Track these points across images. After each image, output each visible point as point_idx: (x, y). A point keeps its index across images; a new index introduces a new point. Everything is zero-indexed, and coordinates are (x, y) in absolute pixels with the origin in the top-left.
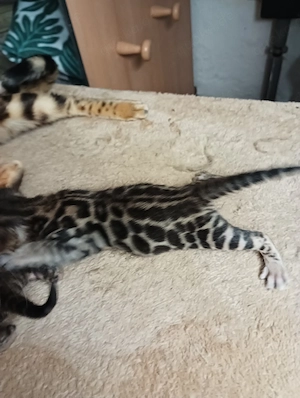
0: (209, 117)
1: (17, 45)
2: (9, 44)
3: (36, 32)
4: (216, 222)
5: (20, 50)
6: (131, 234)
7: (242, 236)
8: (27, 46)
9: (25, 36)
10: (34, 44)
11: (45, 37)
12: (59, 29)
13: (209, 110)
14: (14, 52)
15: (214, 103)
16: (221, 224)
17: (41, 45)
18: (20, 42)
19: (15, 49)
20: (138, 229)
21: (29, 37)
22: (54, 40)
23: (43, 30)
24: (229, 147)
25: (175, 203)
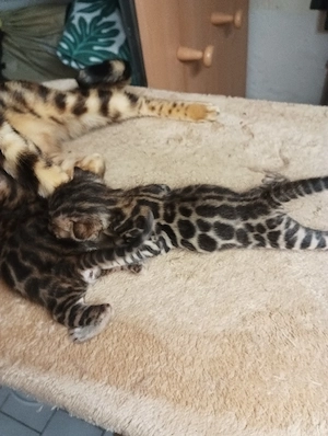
0: (282, 121)
1: (72, 47)
2: (64, 46)
3: (92, 34)
4: (288, 224)
5: (75, 52)
6: (198, 232)
7: (314, 236)
8: (82, 49)
9: (81, 38)
10: (90, 47)
11: (101, 40)
12: (116, 33)
13: (282, 115)
14: (69, 54)
15: (288, 108)
16: (292, 226)
17: (96, 48)
18: (75, 44)
19: (70, 51)
20: (206, 227)
21: (85, 39)
22: (111, 43)
23: (99, 33)
24: (306, 151)
25: (245, 203)
